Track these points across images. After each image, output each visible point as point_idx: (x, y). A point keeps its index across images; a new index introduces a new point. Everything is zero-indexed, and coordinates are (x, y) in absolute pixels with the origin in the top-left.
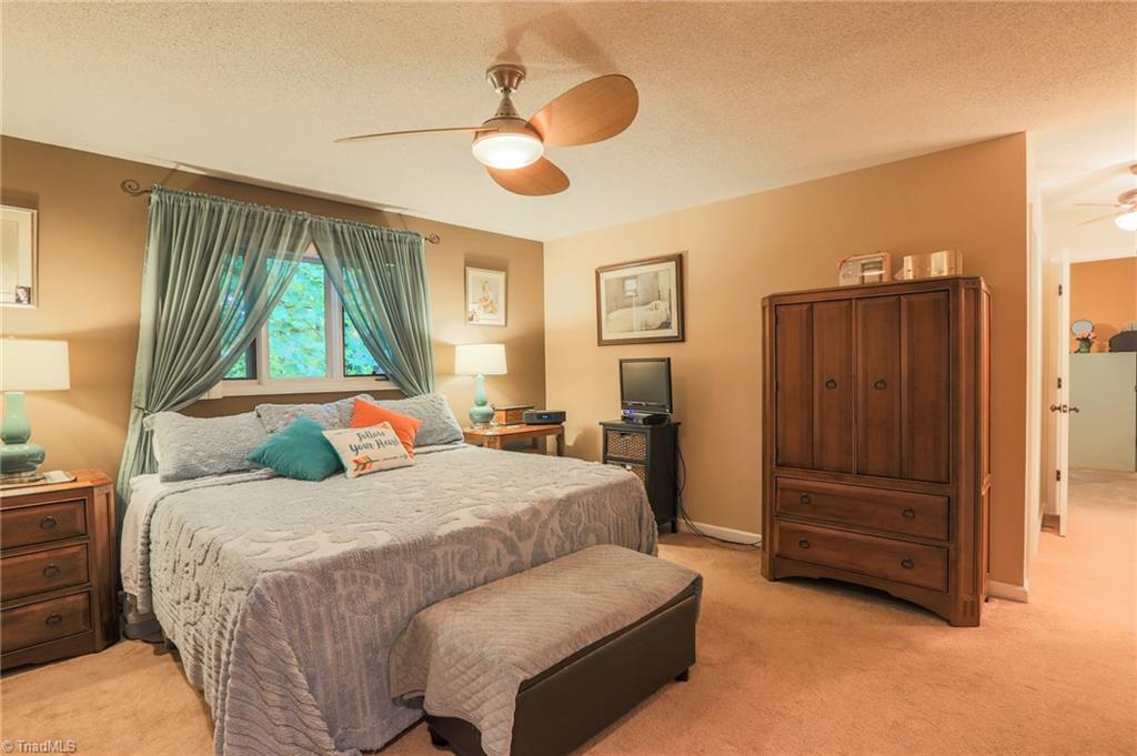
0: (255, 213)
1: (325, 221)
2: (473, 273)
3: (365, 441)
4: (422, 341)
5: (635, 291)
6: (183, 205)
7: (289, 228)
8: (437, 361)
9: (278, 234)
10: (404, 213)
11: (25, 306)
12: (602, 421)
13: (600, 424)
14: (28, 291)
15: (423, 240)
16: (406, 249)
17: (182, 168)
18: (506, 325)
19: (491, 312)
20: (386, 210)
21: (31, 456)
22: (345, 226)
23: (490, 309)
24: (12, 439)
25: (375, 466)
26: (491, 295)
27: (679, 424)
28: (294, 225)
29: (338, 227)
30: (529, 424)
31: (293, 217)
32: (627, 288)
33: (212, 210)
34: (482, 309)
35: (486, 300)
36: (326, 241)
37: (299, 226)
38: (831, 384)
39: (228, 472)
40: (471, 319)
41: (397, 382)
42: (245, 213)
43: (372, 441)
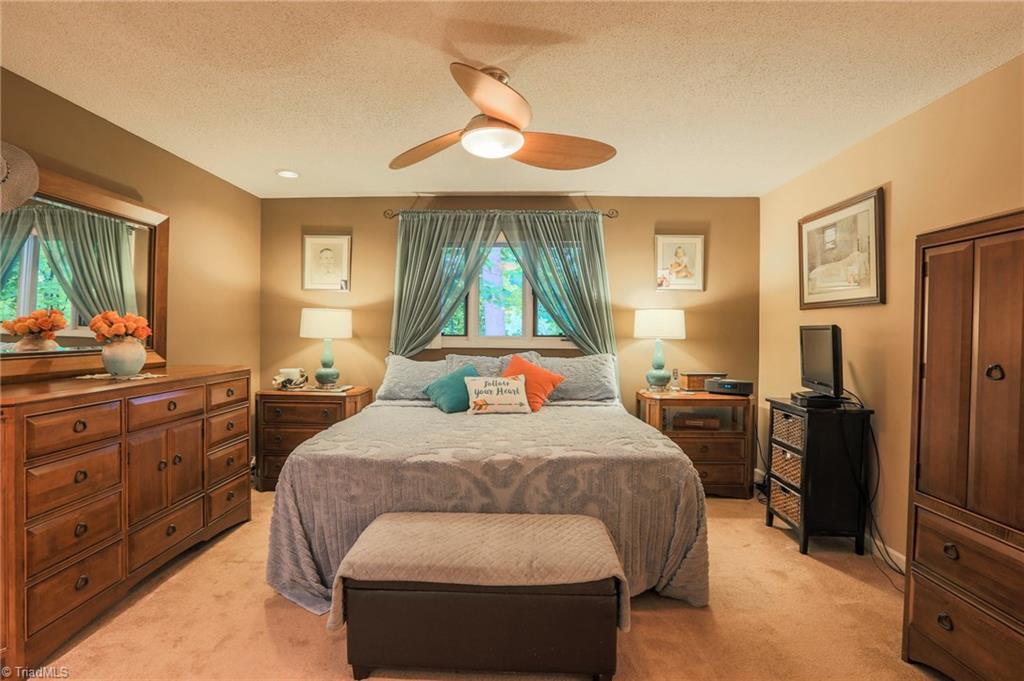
0: (460, 217)
1: (512, 214)
2: (662, 240)
3: (488, 388)
4: (598, 307)
5: (834, 242)
6: (416, 219)
7: (483, 224)
8: (613, 324)
9: (475, 229)
10: (588, 194)
11: (345, 291)
12: (770, 397)
13: (767, 400)
14: (346, 282)
15: (600, 217)
16: (582, 226)
17: (421, 195)
18: (705, 289)
19: (686, 277)
20: (571, 195)
21: (333, 375)
22: (527, 216)
23: (684, 274)
24: (326, 365)
25: (490, 409)
26: (685, 260)
27: (872, 412)
28: (488, 220)
29: (521, 217)
30: (711, 393)
31: (486, 215)
32: (827, 240)
33: (432, 219)
34: (674, 274)
35: (680, 265)
36: (512, 229)
37: (490, 220)
38: (996, 372)
39: (417, 399)
40: (660, 285)
41: (577, 344)
42: (452, 218)
43: (494, 389)
